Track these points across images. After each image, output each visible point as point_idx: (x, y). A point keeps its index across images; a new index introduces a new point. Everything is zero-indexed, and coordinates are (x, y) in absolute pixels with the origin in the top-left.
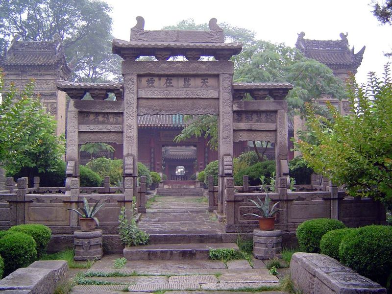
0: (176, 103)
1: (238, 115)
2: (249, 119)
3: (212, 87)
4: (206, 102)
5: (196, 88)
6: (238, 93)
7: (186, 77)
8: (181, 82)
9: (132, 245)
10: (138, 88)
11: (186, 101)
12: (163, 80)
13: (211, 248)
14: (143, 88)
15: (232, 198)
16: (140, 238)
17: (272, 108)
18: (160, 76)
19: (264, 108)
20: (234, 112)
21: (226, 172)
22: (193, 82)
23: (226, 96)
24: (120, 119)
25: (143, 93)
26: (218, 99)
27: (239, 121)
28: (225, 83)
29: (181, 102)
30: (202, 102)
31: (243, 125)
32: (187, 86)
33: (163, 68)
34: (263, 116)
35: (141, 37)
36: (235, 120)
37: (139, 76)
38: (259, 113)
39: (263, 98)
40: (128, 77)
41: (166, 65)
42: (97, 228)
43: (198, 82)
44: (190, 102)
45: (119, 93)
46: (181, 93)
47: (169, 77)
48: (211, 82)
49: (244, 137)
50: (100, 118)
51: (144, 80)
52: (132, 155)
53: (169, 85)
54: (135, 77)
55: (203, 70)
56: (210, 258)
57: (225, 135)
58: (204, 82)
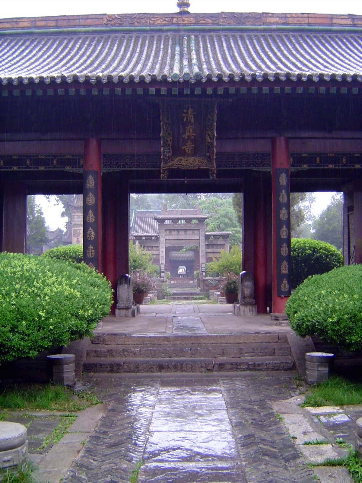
0: (181, 241)
1: (208, 246)
2: (212, 248)
3: (197, 234)
4: (194, 241)
5: (190, 235)
6: (207, 237)
7: (186, 230)
8: (183, 232)
9: (167, 296)
10: (165, 235)
11: (186, 241)
12: (176, 232)
13: (195, 297)
14: (167, 235)
15: (202, 280)
16: (170, 294)
17: (222, 243)
18: (174, 230)
19: (219, 243)
20: (206, 245)
21: (202, 270)
22: (188, 232)
23: (202, 238)
24: (158, 249)
25: (167, 238)
26: (199, 239)
27: (208, 248)
28: (202, 233)
29: (184, 241)
30: (192, 240)
31: (210, 250)
32: (186, 234)
33: (176, 227)
34: (219, 247)
35: (166, 213)
36: (206, 248)
37: (166, 230)
38: (217, 245)
39: (219, 238)
40: (161, 231)
41: (177, 225)
42: (155, 290)
43: (191, 232)
44: (187, 241)
45: (157, 238)
46: (183, 237)
47: (178, 230)
48: (196, 232)
49: (211, 255)
50: (150, 248)
51: (168, 232)
52: (163, 264)
53: (178, 234)
54: (164, 231)
55: (193, 227)
56: (194, 299)
57: (202, 255)
58: (193, 232)
